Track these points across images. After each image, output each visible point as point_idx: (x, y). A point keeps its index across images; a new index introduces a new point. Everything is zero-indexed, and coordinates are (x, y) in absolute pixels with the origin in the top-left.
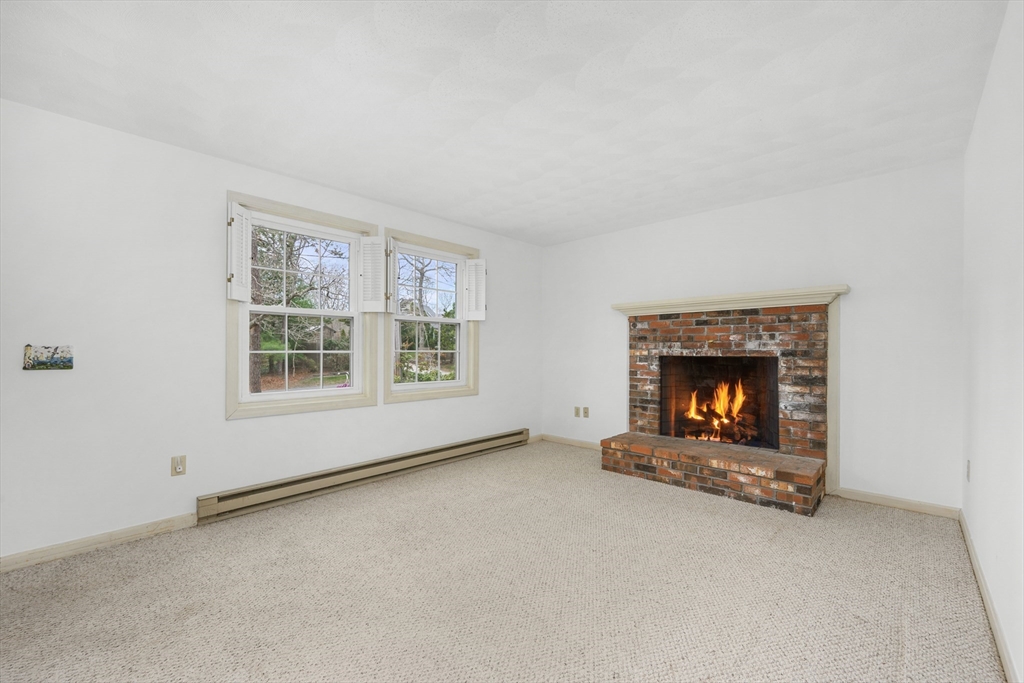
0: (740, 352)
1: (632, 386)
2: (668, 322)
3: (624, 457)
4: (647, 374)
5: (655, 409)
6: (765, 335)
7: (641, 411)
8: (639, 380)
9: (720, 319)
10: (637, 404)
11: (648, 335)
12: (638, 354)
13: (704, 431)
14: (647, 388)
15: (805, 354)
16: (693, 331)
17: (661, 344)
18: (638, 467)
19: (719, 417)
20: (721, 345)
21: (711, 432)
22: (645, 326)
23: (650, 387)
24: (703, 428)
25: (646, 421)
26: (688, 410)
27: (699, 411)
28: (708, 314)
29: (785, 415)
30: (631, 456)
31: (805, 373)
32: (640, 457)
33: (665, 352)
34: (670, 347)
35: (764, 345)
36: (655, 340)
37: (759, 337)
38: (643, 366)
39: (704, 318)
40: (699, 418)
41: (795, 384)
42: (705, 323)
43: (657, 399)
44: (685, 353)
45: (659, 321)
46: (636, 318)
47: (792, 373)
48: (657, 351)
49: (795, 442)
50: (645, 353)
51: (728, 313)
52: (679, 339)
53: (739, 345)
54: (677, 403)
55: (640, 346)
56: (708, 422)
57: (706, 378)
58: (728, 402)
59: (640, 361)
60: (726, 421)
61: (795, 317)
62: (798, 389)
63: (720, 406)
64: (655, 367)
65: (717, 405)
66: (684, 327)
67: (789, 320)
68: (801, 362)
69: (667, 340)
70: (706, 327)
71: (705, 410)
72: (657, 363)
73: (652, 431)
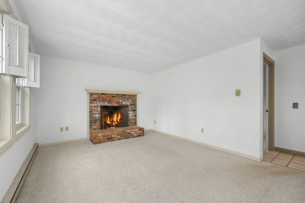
0: (122, 104)
1: (90, 116)
2: (104, 96)
3: (103, 137)
4: (97, 111)
5: (99, 122)
6: (127, 100)
7: (94, 124)
8: (94, 114)
9: (118, 96)
10: (92, 121)
11: (97, 99)
12: (93, 105)
13: (111, 126)
14: (96, 116)
15: (134, 105)
16: (111, 99)
17: (101, 102)
18: (108, 139)
19: (115, 122)
20: (118, 103)
21: (113, 126)
22: (96, 96)
23: (97, 116)
24: (111, 125)
25: (96, 126)
26: (107, 121)
27: (110, 121)
28: (115, 94)
29: (130, 118)
30: (105, 137)
31: (133, 109)
32: (108, 136)
33: (103, 104)
34: (104, 103)
35: (127, 103)
36: (99, 101)
37: (126, 101)
38: (95, 109)
39: (114, 95)
40: (110, 123)
41: (132, 111)
42: (114, 97)
43: (100, 119)
44: (109, 105)
45: (101, 95)
46: (92, 93)
47: (131, 109)
48: (100, 104)
49: (132, 123)
50: (96, 105)
51: (119, 95)
52: (107, 101)
53: (122, 103)
54: (104, 120)
55: (94, 103)
56: (112, 123)
57: (105, 112)
58: (116, 118)
59: (94, 107)
60: (116, 123)
61: (132, 97)
62: (132, 112)
63: (115, 120)
64: (99, 109)
65: (114, 119)
66: (108, 98)
67: (131, 97)
68: (133, 106)
69: (103, 101)
70: (114, 98)
71: (111, 121)
72: (100, 108)
73: (98, 129)
